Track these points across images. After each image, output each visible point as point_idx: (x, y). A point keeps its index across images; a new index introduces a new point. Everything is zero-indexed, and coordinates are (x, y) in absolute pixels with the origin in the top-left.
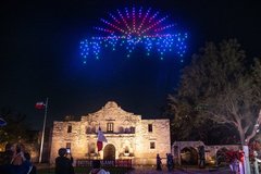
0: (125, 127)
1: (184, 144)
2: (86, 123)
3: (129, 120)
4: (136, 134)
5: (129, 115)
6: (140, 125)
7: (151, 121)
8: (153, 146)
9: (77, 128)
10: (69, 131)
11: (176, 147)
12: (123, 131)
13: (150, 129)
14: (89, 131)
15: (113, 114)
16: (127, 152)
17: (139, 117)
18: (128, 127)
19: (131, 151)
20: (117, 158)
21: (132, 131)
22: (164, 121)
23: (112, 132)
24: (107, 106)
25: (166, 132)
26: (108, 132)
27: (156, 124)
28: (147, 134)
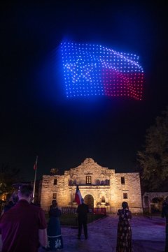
0: (101, 180)
1: (154, 195)
2: (69, 177)
3: (104, 173)
4: (111, 186)
5: (104, 169)
6: (114, 178)
7: (123, 175)
8: (125, 196)
9: (61, 181)
10: (55, 183)
11: (146, 198)
12: (99, 183)
13: (123, 182)
14: (71, 184)
15: (91, 169)
16: (103, 201)
17: (113, 171)
18: (104, 180)
19: (107, 200)
20: (95, 206)
21: (107, 183)
22: (135, 174)
23: (90, 184)
24: (86, 161)
25: (138, 184)
26: (87, 184)
27: (128, 177)
28: (120, 185)
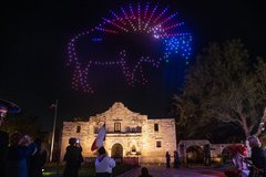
0: (132, 127)
1: (190, 143)
2: (94, 123)
3: (136, 120)
4: (143, 133)
5: (136, 115)
6: (147, 125)
7: (157, 121)
8: (159, 145)
9: (86, 128)
10: (78, 131)
11: (182, 146)
12: (129, 131)
13: (156, 129)
14: (96, 131)
15: (120, 114)
16: (134, 151)
17: (145, 117)
18: (135, 126)
19: (138, 150)
21: (139, 130)
22: (169, 120)
23: (119, 132)
24: (114, 106)
25: (173, 131)
26: (115, 132)
27: (162, 123)
28: (153, 133)
